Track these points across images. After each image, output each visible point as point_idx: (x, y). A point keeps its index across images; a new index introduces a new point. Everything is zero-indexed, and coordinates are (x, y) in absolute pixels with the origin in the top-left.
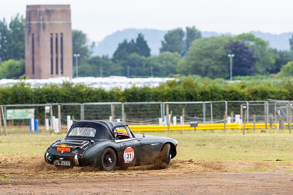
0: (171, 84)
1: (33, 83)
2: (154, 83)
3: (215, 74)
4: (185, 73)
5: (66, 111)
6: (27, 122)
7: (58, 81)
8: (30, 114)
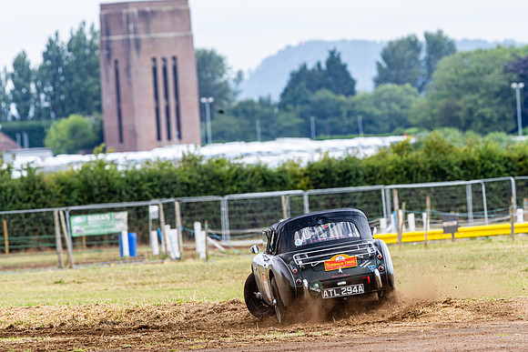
0: (399, 149)
1: (121, 161)
2: (367, 147)
3: (487, 126)
4: (428, 125)
5: (190, 214)
6: (113, 240)
7: (171, 153)
8: (117, 222)
